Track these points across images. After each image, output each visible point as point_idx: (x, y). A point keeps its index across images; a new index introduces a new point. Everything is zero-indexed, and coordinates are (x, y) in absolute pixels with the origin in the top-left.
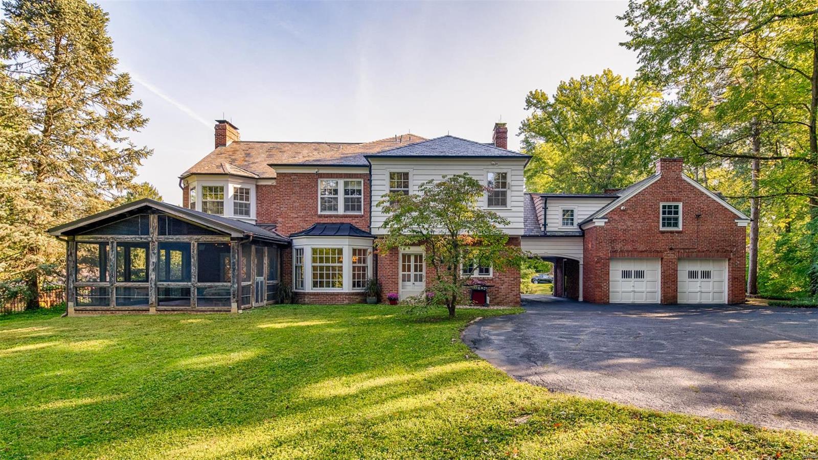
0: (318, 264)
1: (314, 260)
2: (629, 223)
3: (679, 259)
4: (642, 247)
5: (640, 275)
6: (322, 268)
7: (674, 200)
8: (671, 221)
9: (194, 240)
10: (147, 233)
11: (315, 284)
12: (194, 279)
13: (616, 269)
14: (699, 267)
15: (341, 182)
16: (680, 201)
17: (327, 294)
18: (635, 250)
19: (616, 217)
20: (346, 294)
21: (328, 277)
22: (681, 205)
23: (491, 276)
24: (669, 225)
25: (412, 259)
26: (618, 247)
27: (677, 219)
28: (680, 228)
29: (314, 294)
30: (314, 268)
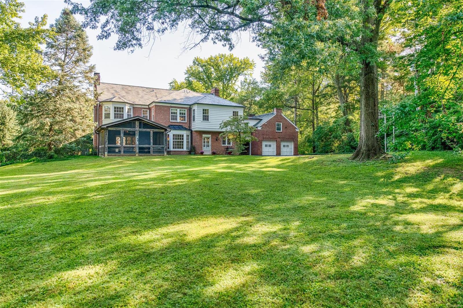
0: (175, 140)
1: (174, 139)
2: (268, 129)
3: (281, 141)
4: (271, 137)
5: (270, 146)
6: (176, 142)
7: (280, 122)
8: (279, 129)
9: (152, 131)
10: (135, 128)
11: (174, 148)
12: (152, 144)
13: (264, 143)
14: (286, 144)
15: (178, 110)
16: (281, 122)
17: (178, 151)
18: (269, 138)
19: (264, 127)
20: (185, 151)
21: (178, 145)
22: (281, 123)
23: (231, 145)
24: (278, 130)
25: (206, 139)
26: (265, 137)
27: (280, 128)
28: (281, 131)
29: (174, 151)
30: (174, 142)
